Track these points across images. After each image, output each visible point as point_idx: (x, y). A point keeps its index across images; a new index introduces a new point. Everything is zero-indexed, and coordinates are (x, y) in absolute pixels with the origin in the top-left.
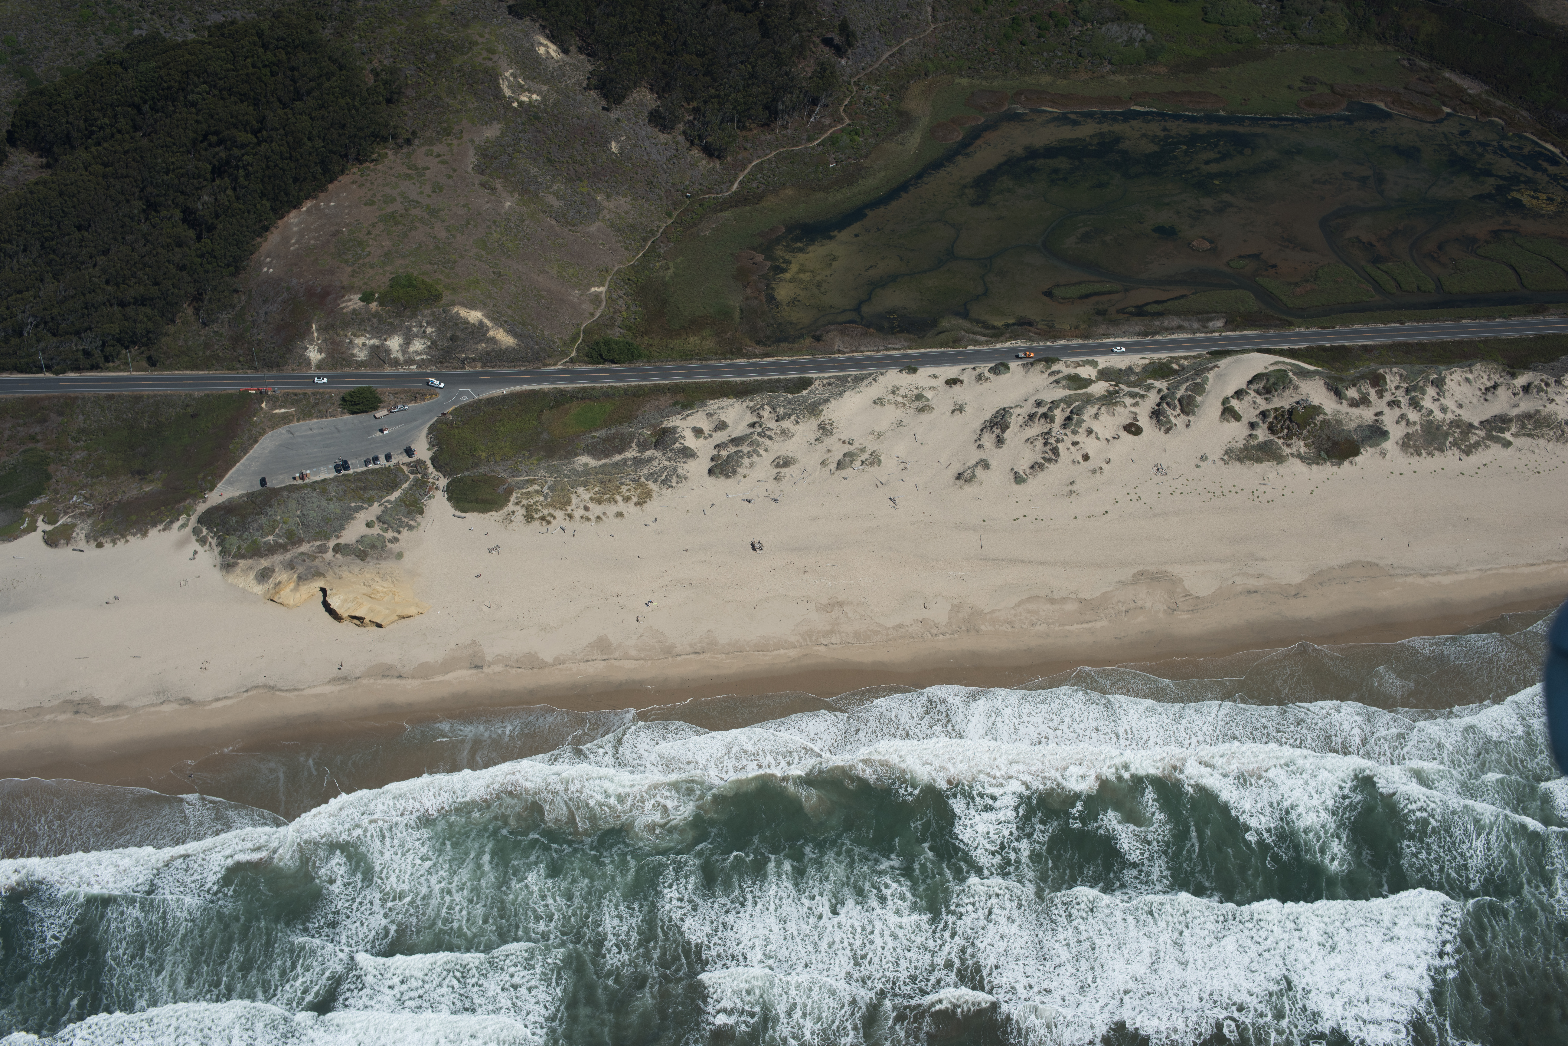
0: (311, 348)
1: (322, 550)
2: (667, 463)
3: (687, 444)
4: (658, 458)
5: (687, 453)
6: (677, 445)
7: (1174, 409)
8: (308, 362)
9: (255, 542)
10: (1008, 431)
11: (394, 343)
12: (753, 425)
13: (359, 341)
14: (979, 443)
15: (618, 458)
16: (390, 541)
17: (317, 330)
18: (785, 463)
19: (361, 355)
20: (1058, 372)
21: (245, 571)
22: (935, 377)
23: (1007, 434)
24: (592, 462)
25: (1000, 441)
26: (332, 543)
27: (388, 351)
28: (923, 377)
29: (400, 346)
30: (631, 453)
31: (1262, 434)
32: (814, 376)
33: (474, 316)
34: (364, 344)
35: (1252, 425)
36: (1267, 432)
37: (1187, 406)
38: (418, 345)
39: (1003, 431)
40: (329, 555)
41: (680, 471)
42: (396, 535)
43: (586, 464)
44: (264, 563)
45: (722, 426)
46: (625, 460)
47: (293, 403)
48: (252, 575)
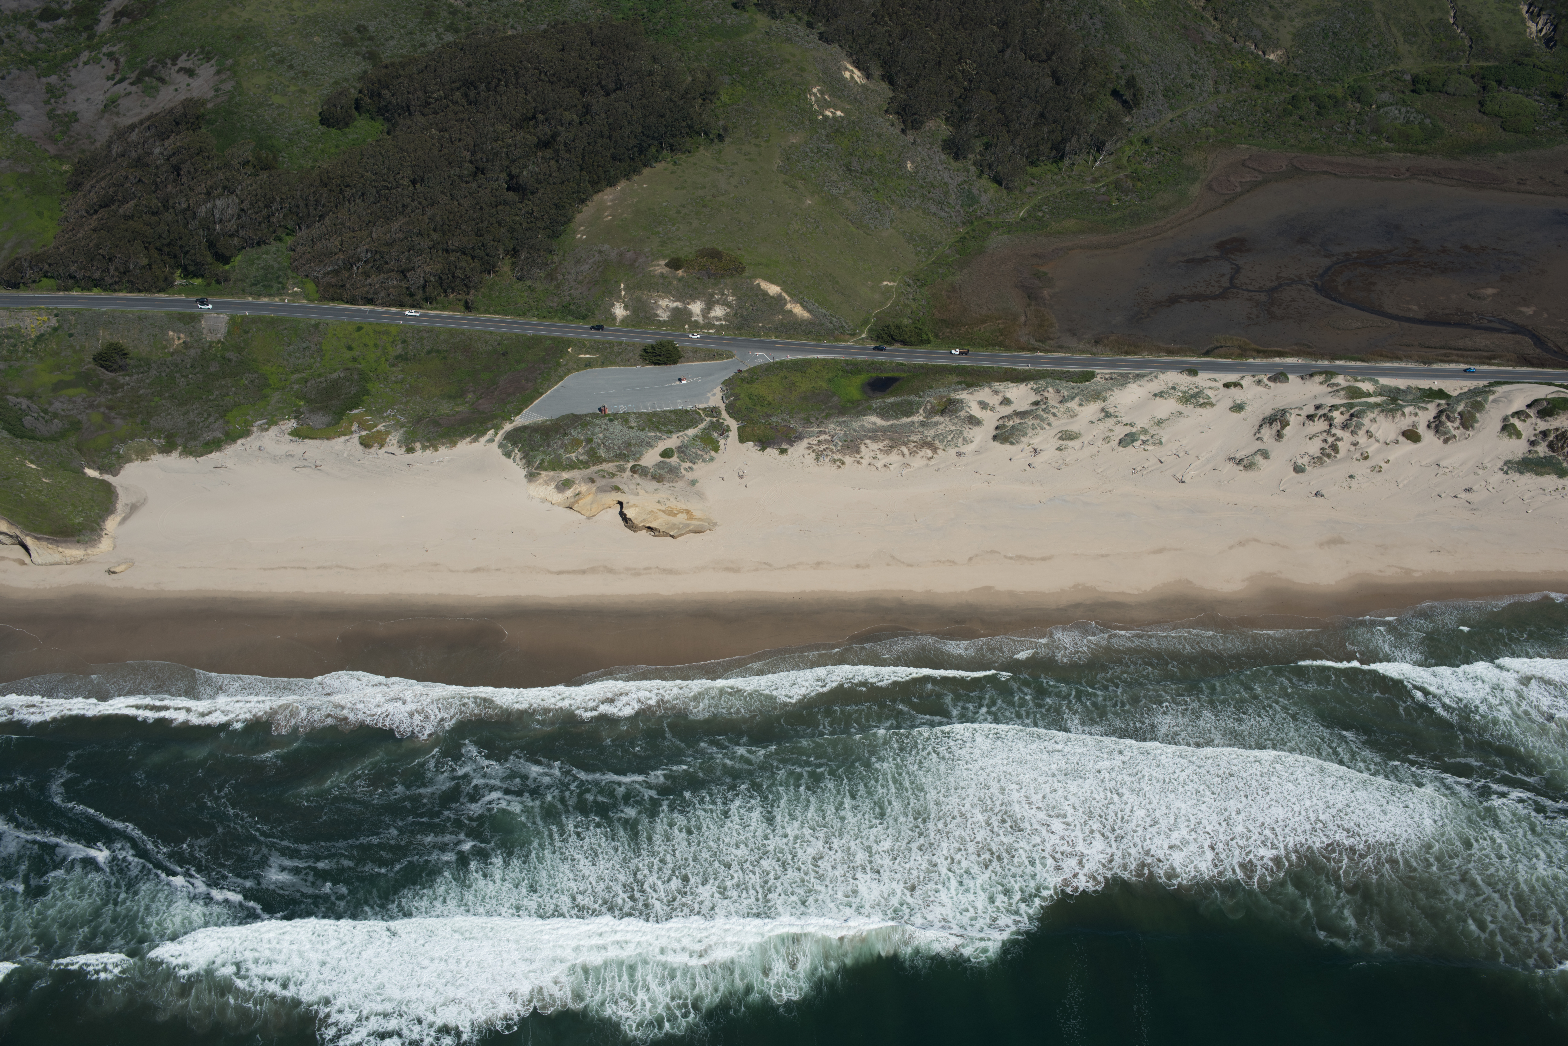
0: (617, 305)
1: (622, 470)
2: (953, 428)
3: (972, 413)
4: (945, 424)
5: (974, 421)
6: (963, 413)
7: (1453, 422)
8: (614, 318)
9: (559, 457)
10: (1288, 428)
11: (696, 308)
12: (1036, 403)
13: (664, 303)
14: (1258, 435)
15: (905, 420)
16: (685, 469)
17: (625, 289)
18: (1068, 436)
19: (664, 316)
20: (1337, 385)
21: (547, 483)
22: (1215, 380)
23: (1287, 431)
24: (879, 422)
25: (1279, 435)
26: (630, 465)
27: (690, 314)
28: (1203, 380)
29: (702, 310)
30: (917, 418)
31: (1542, 450)
32: (1097, 371)
33: (773, 289)
34: (667, 306)
35: (1532, 443)
36: (1547, 450)
37: (1467, 422)
38: (718, 312)
39: (1283, 428)
40: (628, 473)
41: (965, 434)
42: (690, 465)
43: (874, 424)
44: (566, 475)
45: (1006, 401)
46: (913, 423)
47: (597, 351)
48: (553, 486)
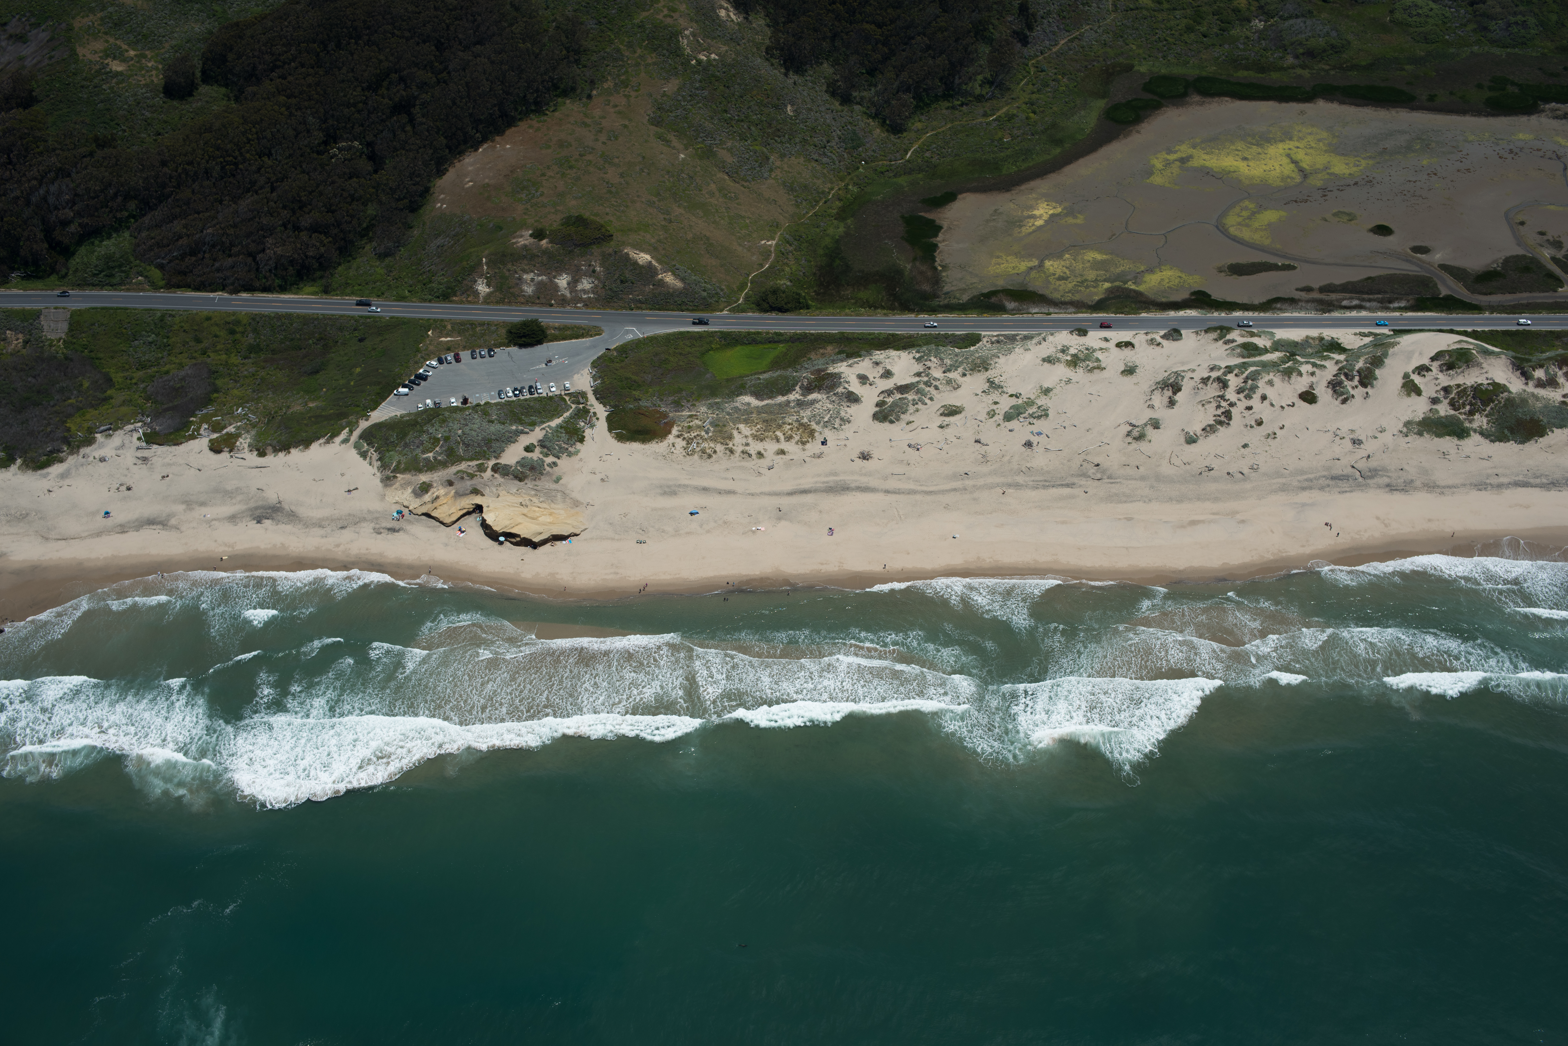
0: (480, 281)
1: (481, 469)
2: (831, 406)
3: (851, 389)
4: (822, 402)
5: (853, 398)
6: (840, 390)
7: (1352, 380)
8: (476, 294)
9: (416, 459)
10: (1180, 394)
11: (563, 281)
12: (918, 374)
13: (527, 277)
14: (1148, 403)
15: (781, 399)
16: (549, 465)
17: (487, 263)
18: (951, 411)
19: (529, 290)
20: (1233, 341)
21: (403, 487)
22: (1106, 340)
23: (1179, 397)
24: (754, 402)
25: (1171, 402)
26: (491, 463)
27: (556, 288)
28: (1093, 339)
29: (568, 284)
30: (794, 396)
31: (1444, 409)
32: (983, 333)
33: (644, 258)
34: (532, 280)
35: (1435, 401)
36: (1448, 408)
37: (1366, 379)
38: (586, 284)
39: (1175, 393)
40: (488, 474)
41: (843, 414)
42: (555, 460)
43: (749, 404)
44: (424, 478)
45: (888, 374)
46: (789, 402)
47: (460, 333)
48: (410, 490)
